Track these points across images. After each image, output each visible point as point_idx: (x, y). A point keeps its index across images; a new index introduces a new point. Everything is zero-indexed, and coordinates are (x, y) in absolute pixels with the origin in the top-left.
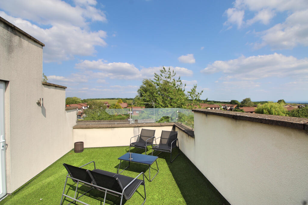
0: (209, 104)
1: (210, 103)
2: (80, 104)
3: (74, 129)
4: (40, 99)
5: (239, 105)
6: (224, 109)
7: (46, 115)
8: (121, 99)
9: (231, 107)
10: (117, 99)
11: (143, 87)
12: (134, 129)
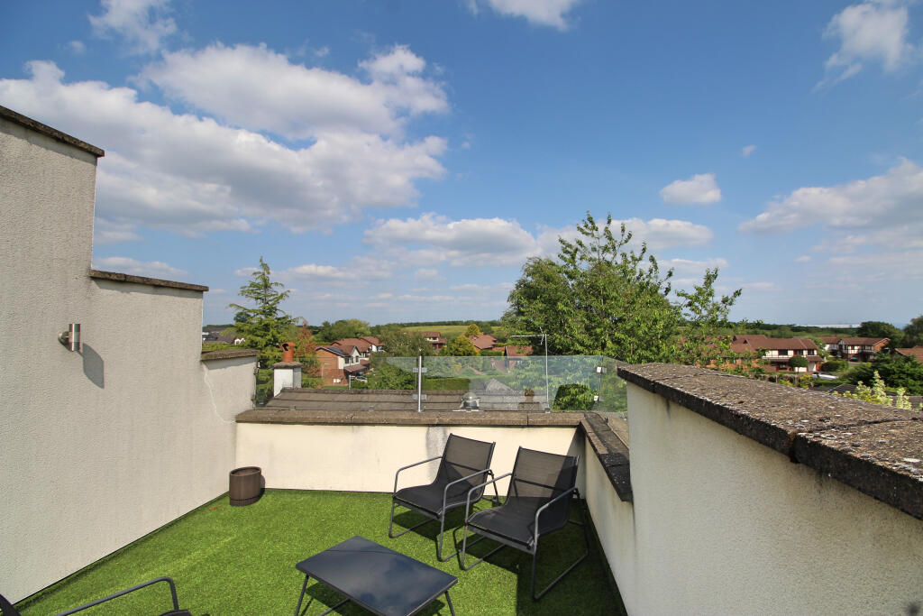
0: (772, 337)
1: (776, 332)
2: (365, 338)
3: (240, 425)
4: (71, 326)
5: (897, 340)
6: (833, 353)
7: (106, 380)
8: (478, 323)
9: (862, 346)
10: (467, 323)
11: (525, 285)
12: (428, 433)
